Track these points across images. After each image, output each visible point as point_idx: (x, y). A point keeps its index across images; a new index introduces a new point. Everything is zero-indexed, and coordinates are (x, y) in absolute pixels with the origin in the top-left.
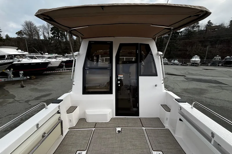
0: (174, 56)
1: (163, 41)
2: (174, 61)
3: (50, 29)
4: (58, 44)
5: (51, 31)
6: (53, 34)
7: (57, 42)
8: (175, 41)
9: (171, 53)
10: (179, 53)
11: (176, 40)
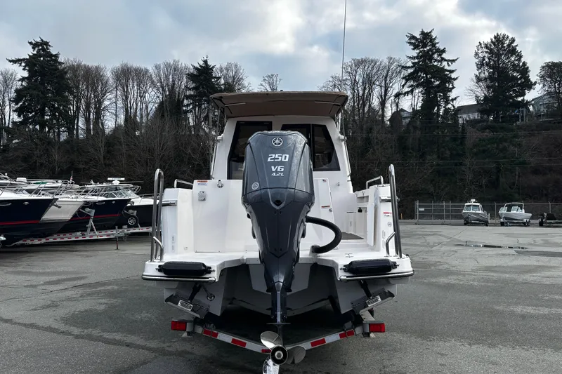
0: (516, 195)
1: (463, 138)
2: (509, 210)
3: (13, 95)
4: (38, 152)
5: (16, 101)
6: (19, 111)
7: (36, 144)
8: (509, 135)
9: (502, 180)
10: (537, 180)
11: (512, 131)
